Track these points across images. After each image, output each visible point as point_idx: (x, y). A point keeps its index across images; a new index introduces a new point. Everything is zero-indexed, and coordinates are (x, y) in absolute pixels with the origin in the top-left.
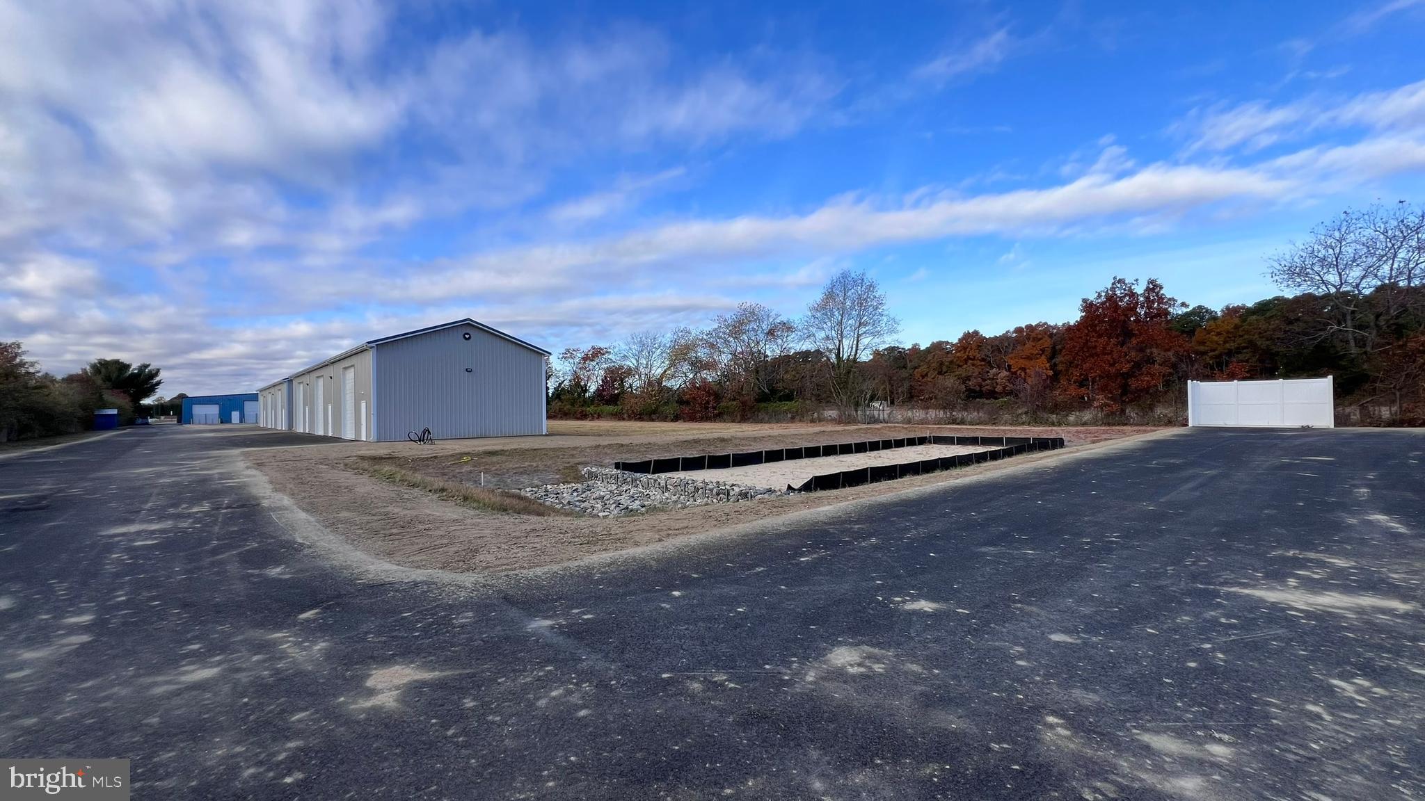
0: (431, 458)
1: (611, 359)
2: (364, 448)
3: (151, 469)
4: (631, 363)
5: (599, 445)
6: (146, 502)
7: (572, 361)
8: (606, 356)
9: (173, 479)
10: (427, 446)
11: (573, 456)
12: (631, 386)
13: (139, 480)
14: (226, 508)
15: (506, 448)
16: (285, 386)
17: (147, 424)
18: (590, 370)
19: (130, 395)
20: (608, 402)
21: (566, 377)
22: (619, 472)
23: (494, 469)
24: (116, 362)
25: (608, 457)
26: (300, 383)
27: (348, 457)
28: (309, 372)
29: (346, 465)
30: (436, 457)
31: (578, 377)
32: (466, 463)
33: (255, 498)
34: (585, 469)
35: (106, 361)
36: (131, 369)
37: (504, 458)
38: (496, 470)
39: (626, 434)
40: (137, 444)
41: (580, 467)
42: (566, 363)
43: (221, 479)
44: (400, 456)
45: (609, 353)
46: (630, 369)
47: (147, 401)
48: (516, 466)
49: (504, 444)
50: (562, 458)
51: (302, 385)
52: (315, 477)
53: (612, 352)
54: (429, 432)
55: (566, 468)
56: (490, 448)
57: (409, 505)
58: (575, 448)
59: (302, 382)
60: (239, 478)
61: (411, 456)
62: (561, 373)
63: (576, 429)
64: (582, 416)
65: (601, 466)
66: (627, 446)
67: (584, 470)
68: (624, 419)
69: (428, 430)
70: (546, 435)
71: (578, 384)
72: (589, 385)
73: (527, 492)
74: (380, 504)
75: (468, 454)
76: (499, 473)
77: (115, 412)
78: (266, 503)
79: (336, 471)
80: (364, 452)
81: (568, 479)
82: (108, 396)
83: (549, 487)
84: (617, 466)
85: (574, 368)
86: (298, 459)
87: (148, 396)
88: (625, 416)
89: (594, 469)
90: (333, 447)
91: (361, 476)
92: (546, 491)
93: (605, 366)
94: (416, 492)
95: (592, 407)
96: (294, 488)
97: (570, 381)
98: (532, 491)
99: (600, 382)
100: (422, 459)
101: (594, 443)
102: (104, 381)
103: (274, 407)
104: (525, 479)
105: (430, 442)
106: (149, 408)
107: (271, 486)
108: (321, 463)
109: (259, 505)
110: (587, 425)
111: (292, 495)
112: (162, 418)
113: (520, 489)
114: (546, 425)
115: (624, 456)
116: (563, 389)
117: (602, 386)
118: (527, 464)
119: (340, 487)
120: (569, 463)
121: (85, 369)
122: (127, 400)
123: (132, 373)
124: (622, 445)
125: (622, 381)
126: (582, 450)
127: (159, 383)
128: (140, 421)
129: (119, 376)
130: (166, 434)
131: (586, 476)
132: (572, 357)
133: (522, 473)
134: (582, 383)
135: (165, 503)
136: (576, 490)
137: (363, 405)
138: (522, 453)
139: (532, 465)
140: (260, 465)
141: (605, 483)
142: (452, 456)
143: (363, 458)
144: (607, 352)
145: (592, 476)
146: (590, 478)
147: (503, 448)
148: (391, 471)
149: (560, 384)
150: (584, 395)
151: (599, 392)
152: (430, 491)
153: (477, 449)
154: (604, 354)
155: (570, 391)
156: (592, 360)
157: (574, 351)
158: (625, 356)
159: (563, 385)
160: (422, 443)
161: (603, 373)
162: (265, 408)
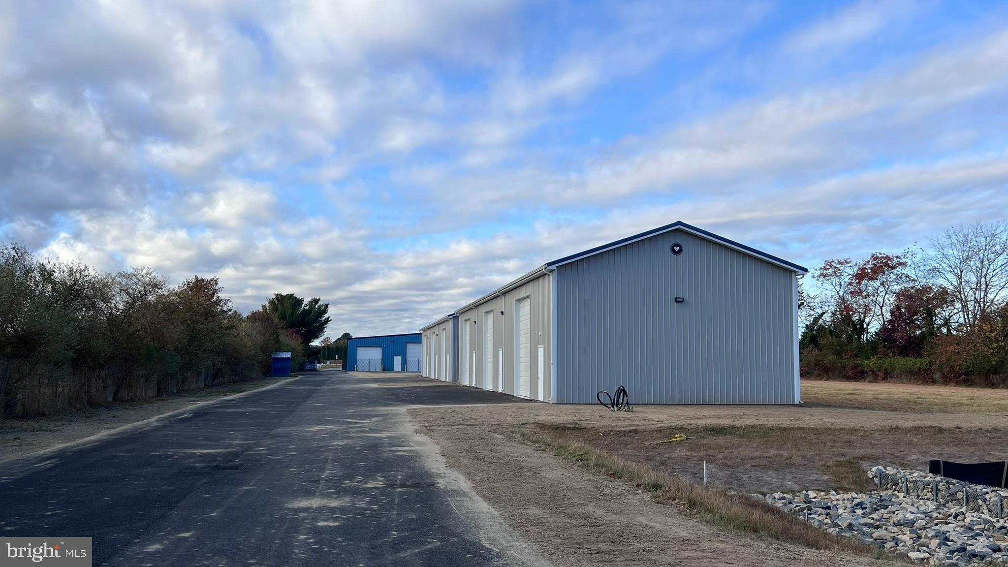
0: (630, 432)
1: (907, 276)
2: (543, 412)
3: (323, 428)
4: (948, 281)
5: (897, 429)
6: (323, 470)
7: (836, 280)
8: (899, 270)
9: (346, 442)
10: (622, 414)
11: (850, 443)
12: (947, 323)
13: (314, 440)
14: (401, 486)
15: (738, 424)
16: (450, 325)
17: (315, 370)
18: (868, 295)
19: (302, 335)
20: (904, 351)
21: (826, 308)
22: (938, 478)
23: (720, 456)
24: (291, 297)
25: (915, 451)
26: (466, 320)
27: (525, 424)
28: (477, 305)
29: (523, 435)
30: (636, 431)
31: (848, 308)
32: (679, 443)
33: (429, 475)
34: (874, 469)
35: (282, 296)
36: (303, 305)
37: (736, 440)
38: (725, 458)
39: (944, 408)
40: (308, 395)
41: (865, 465)
42: (827, 285)
43: (391, 445)
44: (589, 427)
45: (904, 264)
46: (944, 291)
47: (316, 343)
48: (757, 454)
49: (734, 417)
50: (832, 447)
51: (468, 323)
52: (491, 450)
53: (909, 263)
54: (625, 393)
55: (839, 464)
56: (713, 422)
57: (616, 507)
58: (854, 431)
59: (469, 319)
60: (409, 446)
61: (602, 427)
62: (818, 300)
63: (848, 397)
64: (856, 374)
65: (904, 466)
66: (950, 431)
67: (873, 471)
68: (934, 382)
69: (624, 391)
70: (800, 405)
71: (847, 319)
72: (867, 320)
73: (775, 499)
74: (576, 500)
75: (681, 429)
76: (729, 463)
77: (288, 355)
78: (441, 483)
79: (514, 444)
80: (543, 418)
81: (845, 484)
82: (284, 338)
83: (812, 494)
84: (934, 467)
85: (841, 293)
86: (469, 423)
87: (317, 337)
88: (937, 376)
89: (890, 471)
90: (506, 408)
91: (544, 454)
92: (808, 501)
93: (897, 288)
94: (619, 485)
95: (874, 359)
96: (469, 464)
97: (834, 314)
98: (784, 498)
99: (888, 316)
100: (619, 433)
101: (887, 423)
102: (280, 319)
103: (438, 352)
104: (770, 477)
105: (626, 408)
106: (317, 350)
107: (444, 460)
108: (495, 431)
109: (433, 485)
110: (867, 389)
111: (468, 475)
112: (328, 362)
113: (764, 495)
114: (800, 387)
115: (947, 450)
116: (822, 328)
117: (890, 322)
118: (772, 452)
119: (522, 468)
120: (843, 455)
121: (265, 306)
122: (299, 342)
123: (304, 310)
124: (941, 430)
125: (930, 314)
126: (866, 435)
127: (327, 321)
128: (309, 367)
129: (292, 313)
130: (333, 383)
131: (876, 480)
132: (837, 273)
133: (765, 467)
134: (855, 318)
135: (341, 474)
136: (860, 505)
137: (541, 351)
138: (764, 433)
139: (781, 455)
140: (428, 429)
141: (913, 495)
142: (660, 430)
143: (543, 426)
144: (900, 264)
145: (885, 481)
146: (883, 486)
147: (732, 424)
148: (580, 449)
149: (816, 320)
150: (859, 338)
151: (886, 333)
152: (638, 486)
153: (694, 422)
154: (894, 268)
155: (833, 331)
156: (872, 279)
157: (840, 263)
158: (934, 270)
159: (821, 321)
160: (616, 409)
161: (892, 300)
162: (429, 353)
